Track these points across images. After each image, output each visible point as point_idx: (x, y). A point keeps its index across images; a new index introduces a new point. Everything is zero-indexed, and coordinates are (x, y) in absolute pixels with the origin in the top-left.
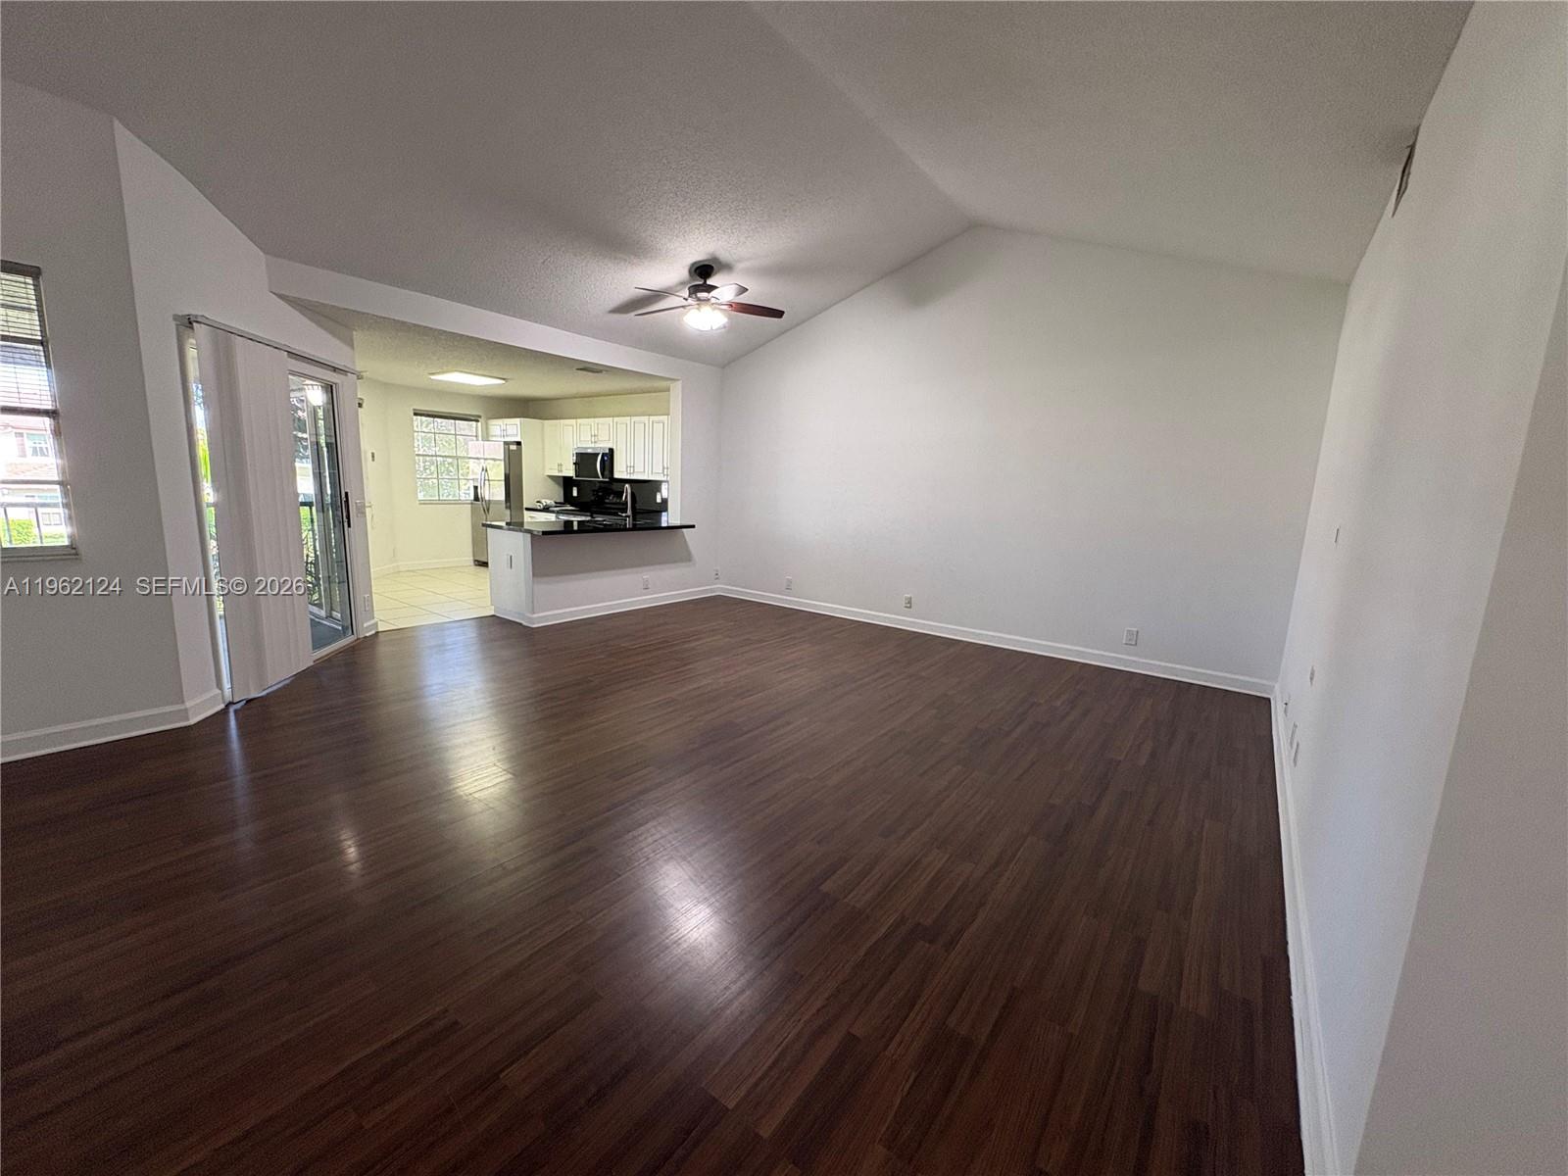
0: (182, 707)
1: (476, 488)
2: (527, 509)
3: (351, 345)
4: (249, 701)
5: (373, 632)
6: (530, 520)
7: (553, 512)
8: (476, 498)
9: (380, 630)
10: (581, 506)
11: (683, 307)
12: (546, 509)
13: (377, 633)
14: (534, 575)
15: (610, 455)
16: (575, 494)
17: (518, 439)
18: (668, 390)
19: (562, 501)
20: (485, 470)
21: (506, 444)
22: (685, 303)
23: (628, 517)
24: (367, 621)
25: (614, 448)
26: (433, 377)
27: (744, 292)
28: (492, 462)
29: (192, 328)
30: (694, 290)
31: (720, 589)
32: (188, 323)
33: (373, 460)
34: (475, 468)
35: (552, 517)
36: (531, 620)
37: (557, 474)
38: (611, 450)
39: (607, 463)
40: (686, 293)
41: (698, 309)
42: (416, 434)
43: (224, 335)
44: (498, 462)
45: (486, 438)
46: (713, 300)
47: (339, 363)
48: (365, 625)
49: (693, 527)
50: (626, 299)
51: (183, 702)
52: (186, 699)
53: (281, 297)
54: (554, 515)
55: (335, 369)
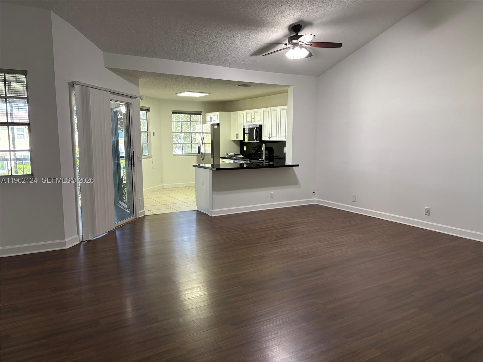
0: (64, 241)
1: (199, 147)
2: (222, 158)
3: (138, 86)
4: (89, 241)
5: (143, 215)
6: (222, 163)
7: (232, 159)
8: (199, 153)
9: (146, 215)
10: (247, 155)
11: (286, 48)
12: (230, 158)
13: (145, 216)
14: (213, 191)
15: (260, 129)
16: (245, 149)
17: (218, 122)
18: (286, 92)
19: (239, 153)
20: (203, 138)
21: (212, 125)
22: (286, 47)
23: (263, 161)
24: (140, 211)
25: (262, 124)
26: (178, 95)
27: (314, 37)
28: (205, 134)
29: (74, 87)
30: (291, 39)
31: (315, 200)
32: (72, 85)
33: (154, 136)
34: (199, 137)
35: (232, 161)
36: (212, 213)
37: (236, 140)
38: (261, 126)
39: (258, 133)
40: (287, 42)
41: (293, 49)
42: (173, 122)
43: (85, 88)
44: (208, 134)
45: (205, 122)
46: (300, 43)
47: (132, 93)
48: (140, 212)
49: (298, 165)
50: (256, 49)
51: (65, 239)
52: (65, 237)
53: (111, 69)
54: (233, 160)
55: (130, 97)
